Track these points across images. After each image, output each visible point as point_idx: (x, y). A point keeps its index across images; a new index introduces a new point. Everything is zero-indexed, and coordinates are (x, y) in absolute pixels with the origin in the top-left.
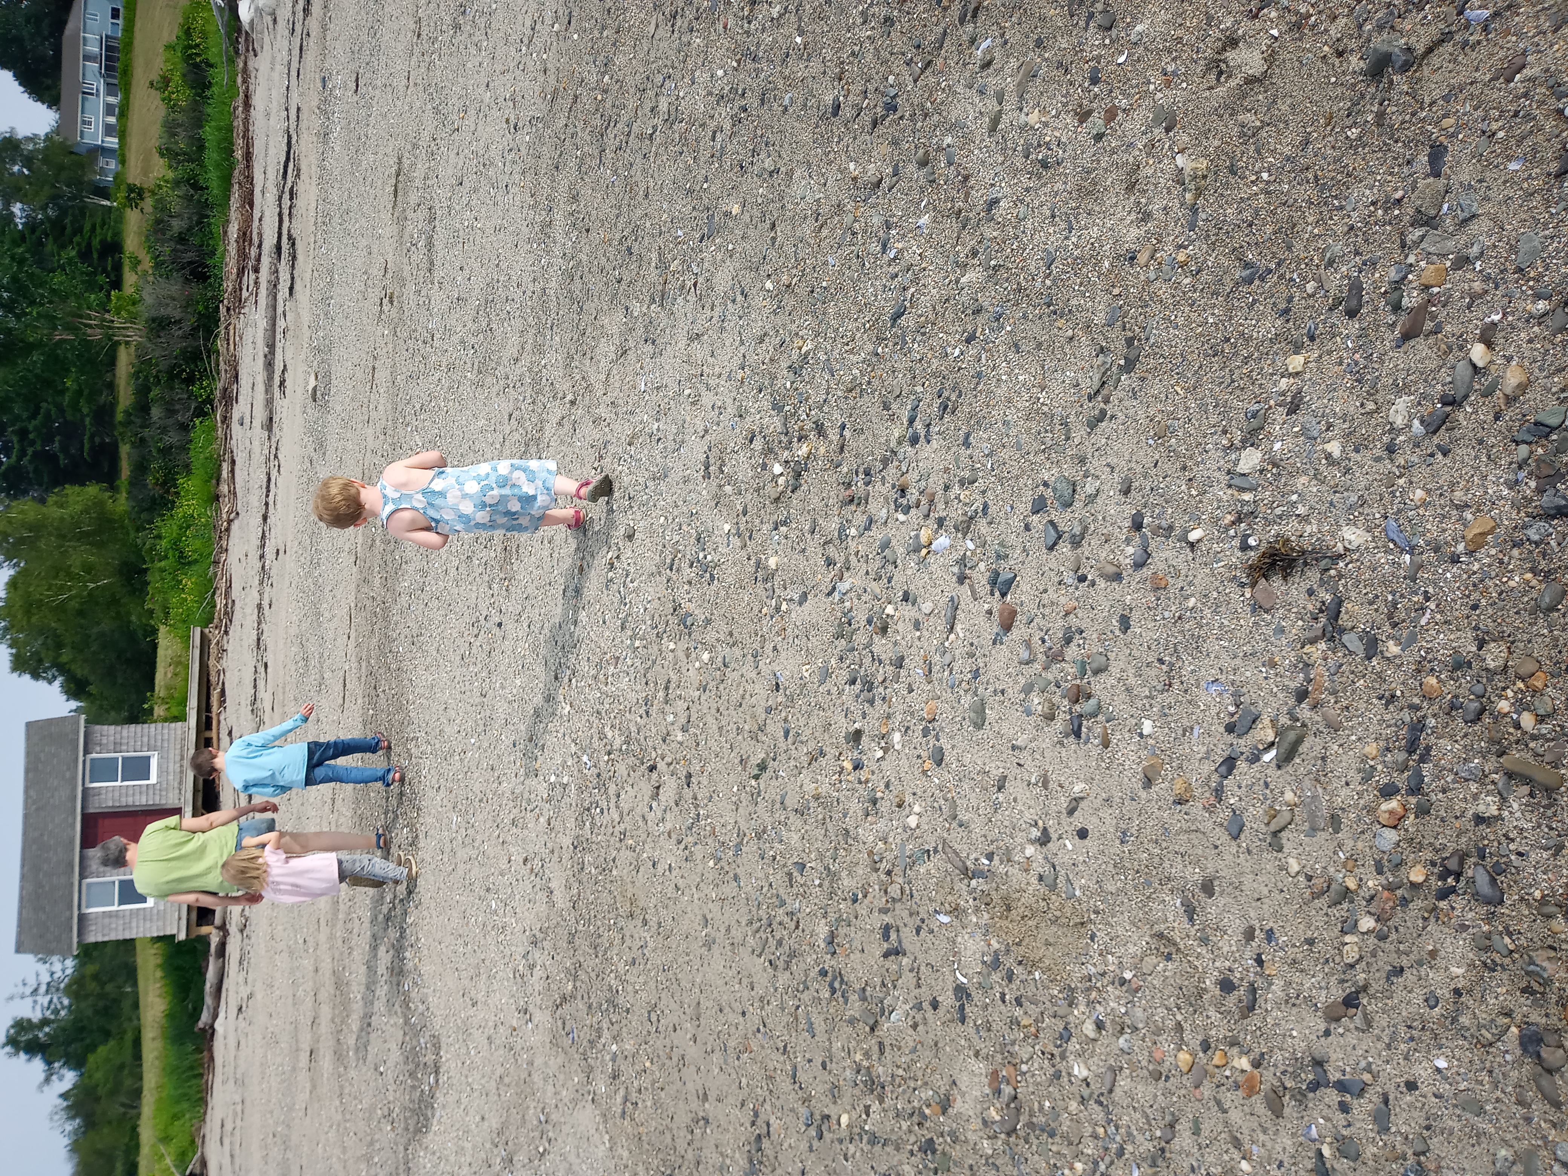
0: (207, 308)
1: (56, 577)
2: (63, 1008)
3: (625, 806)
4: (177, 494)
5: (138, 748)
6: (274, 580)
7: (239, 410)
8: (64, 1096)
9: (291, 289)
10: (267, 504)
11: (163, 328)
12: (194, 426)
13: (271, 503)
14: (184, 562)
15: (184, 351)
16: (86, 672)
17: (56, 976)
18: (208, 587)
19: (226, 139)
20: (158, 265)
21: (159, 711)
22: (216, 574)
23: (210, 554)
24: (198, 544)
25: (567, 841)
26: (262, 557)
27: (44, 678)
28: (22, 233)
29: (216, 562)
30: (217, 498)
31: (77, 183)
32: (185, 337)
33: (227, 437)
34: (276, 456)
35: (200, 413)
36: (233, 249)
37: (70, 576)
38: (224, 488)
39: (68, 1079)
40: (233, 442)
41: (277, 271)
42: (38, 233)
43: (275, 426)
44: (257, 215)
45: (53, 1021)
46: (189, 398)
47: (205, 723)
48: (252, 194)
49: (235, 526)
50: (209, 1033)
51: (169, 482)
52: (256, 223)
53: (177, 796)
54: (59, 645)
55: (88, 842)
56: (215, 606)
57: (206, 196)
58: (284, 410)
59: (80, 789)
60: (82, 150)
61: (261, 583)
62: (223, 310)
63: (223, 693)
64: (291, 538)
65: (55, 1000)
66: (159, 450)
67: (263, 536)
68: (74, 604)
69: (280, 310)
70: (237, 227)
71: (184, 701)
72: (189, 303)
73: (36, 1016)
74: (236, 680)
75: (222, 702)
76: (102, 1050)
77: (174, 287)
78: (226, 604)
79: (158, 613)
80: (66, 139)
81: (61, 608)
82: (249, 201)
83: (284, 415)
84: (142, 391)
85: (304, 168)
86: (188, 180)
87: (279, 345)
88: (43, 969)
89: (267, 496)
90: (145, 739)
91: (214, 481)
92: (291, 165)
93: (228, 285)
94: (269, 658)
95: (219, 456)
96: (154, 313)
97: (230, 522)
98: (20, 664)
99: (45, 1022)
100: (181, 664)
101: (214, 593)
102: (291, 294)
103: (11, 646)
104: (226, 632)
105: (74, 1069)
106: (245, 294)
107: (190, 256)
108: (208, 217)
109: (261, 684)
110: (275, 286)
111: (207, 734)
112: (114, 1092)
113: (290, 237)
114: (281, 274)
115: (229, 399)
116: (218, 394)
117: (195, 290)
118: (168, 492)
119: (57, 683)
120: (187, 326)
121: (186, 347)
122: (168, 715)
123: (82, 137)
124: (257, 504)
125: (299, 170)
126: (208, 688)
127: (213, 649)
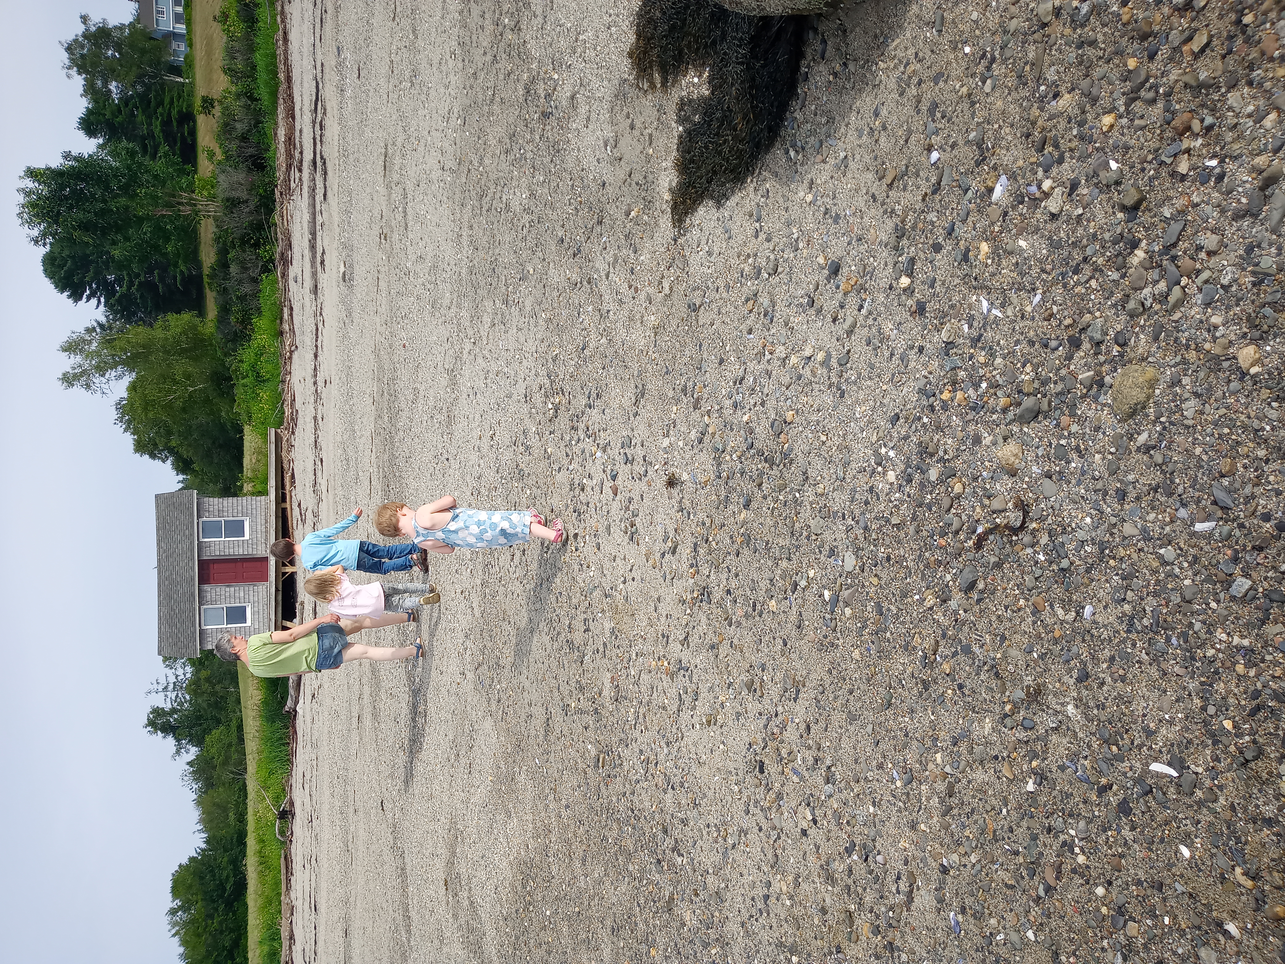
0: (265, 191)
1: (164, 383)
2: (186, 702)
3: (501, 564)
4: (253, 330)
5: (235, 514)
6: (324, 401)
7: (293, 271)
8: (190, 764)
9: (325, 195)
10: (316, 346)
11: (235, 206)
12: (261, 280)
13: (319, 346)
14: (260, 380)
15: (251, 224)
16: (190, 454)
17: (179, 678)
18: (278, 399)
19: (272, 63)
20: (228, 158)
21: (247, 487)
22: (283, 390)
23: (279, 375)
24: (270, 367)
25: (479, 582)
26: (315, 383)
27: (159, 458)
28: (118, 106)
29: (283, 381)
30: (281, 333)
31: (157, 63)
32: (251, 213)
33: (286, 290)
34: (321, 314)
35: (266, 270)
36: (282, 148)
37: (175, 382)
38: (286, 327)
39: (193, 752)
40: (291, 294)
41: (314, 180)
42: (130, 106)
43: (319, 291)
44: (298, 127)
45: (179, 711)
46: (257, 258)
47: (282, 498)
48: (293, 110)
49: (295, 356)
50: (293, 715)
51: (246, 321)
52: (297, 134)
53: (264, 549)
54: (169, 433)
55: (203, 579)
56: (284, 413)
57: (259, 106)
58: (325, 281)
59: (196, 542)
60: (158, 36)
61: (316, 402)
62: (277, 194)
63: (293, 476)
64: (333, 373)
65: (180, 695)
66: (238, 298)
67: (315, 369)
68: (179, 403)
69: (318, 208)
70: (283, 132)
71: (265, 481)
72: (252, 188)
73: (168, 706)
74: (302, 468)
75: (293, 482)
76: (216, 733)
77: (240, 176)
78: (292, 413)
79: (244, 417)
80: (145, 27)
81: (169, 406)
82: (291, 114)
83: (325, 285)
84: (223, 253)
85: (328, 108)
86: (246, 93)
87: (319, 234)
88: (170, 672)
89: (317, 341)
90: (240, 508)
91: (278, 321)
92: (320, 103)
93: (280, 175)
94: (324, 455)
95: (281, 302)
96: (227, 195)
97: (291, 352)
98: (141, 447)
99: (174, 711)
100: (262, 453)
101: (283, 404)
102: (325, 199)
103: (133, 434)
104: (293, 433)
105: (196, 746)
106: (293, 185)
107: (251, 151)
108: (262, 123)
109: (319, 473)
110: (314, 190)
111: (283, 505)
112: (225, 763)
113: (322, 157)
114: (317, 183)
115: (286, 262)
116: (277, 256)
117: (256, 177)
118: (246, 328)
119: (169, 462)
120: (252, 205)
121: (253, 220)
122: (255, 490)
123: (158, 25)
124: (310, 344)
125: (325, 110)
126: (282, 472)
127: (285, 445)
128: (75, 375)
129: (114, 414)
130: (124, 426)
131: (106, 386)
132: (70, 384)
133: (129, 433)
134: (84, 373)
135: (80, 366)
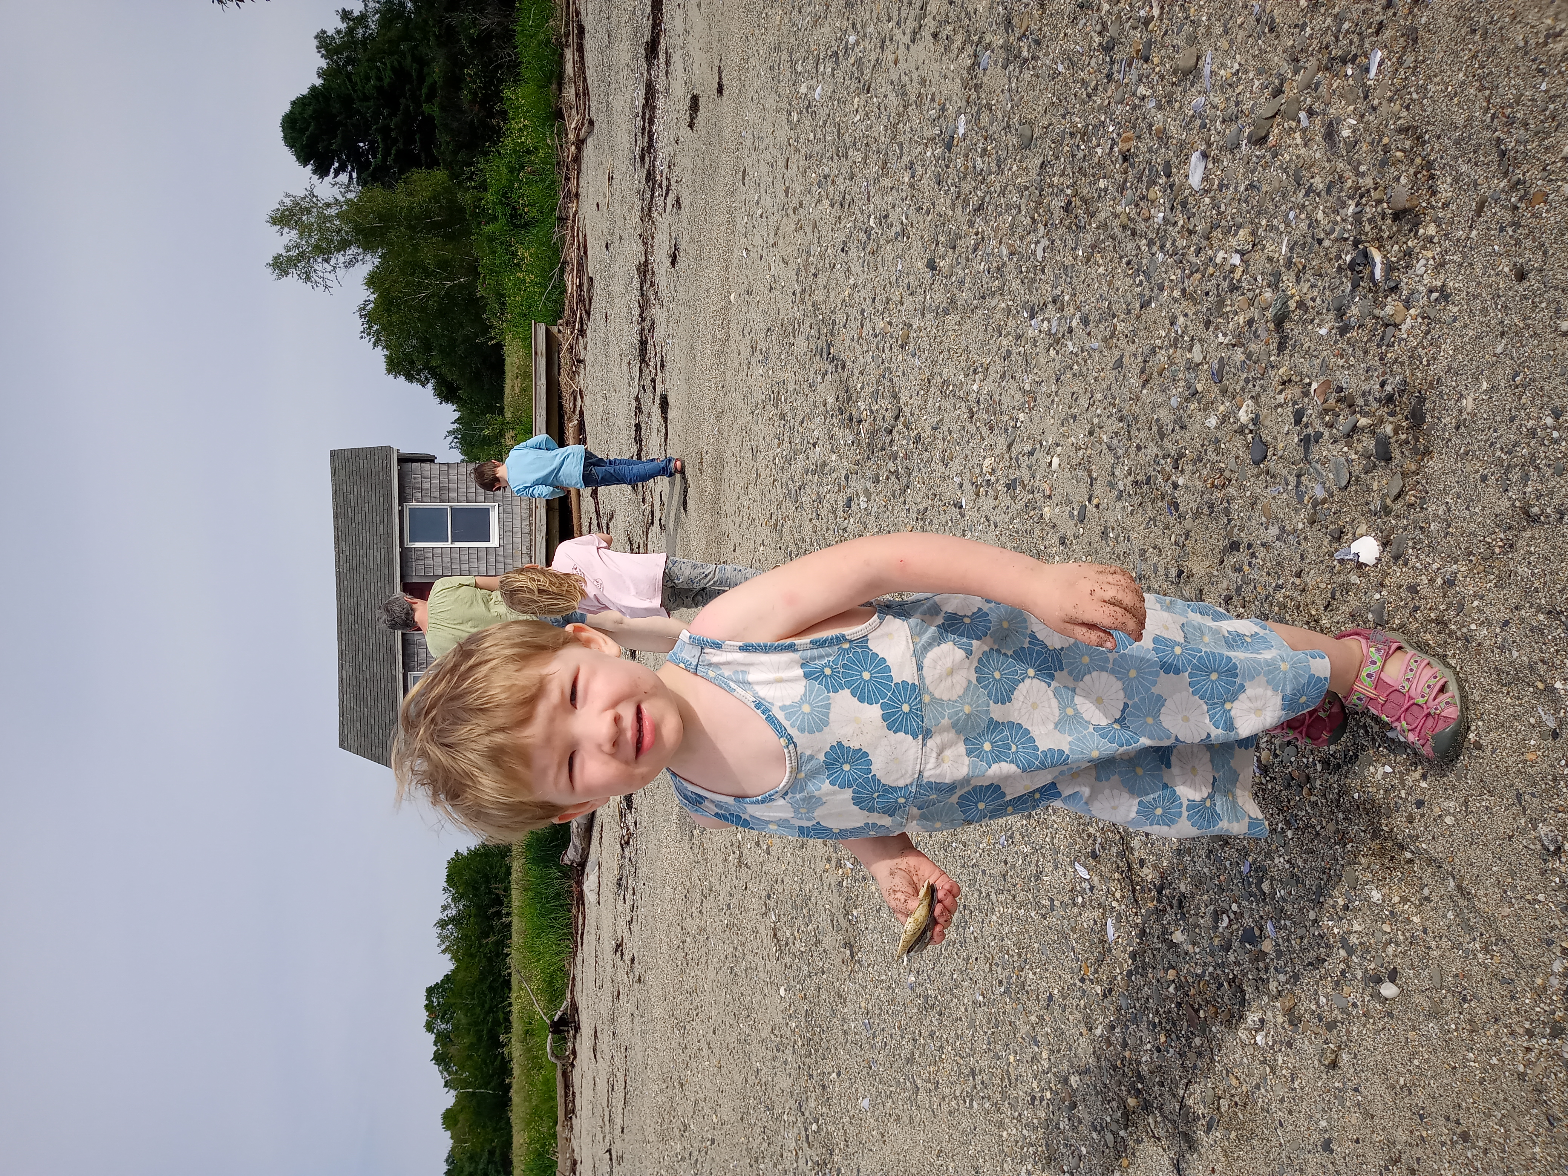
1: (413, 273)
4: (504, 114)
5: (472, 497)
14: (518, 223)
16: (455, 377)
18: (553, 260)
22: (563, 238)
23: (555, 206)
24: (537, 191)
27: (418, 381)
29: (562, 220)
30: (559, 115)
37: (427, 272)
38: (570, 92)
49: (589, 151)
51: (491, 97)
56: (564, 289)
59: (398, 548)
63: (581, 427)
68: (434, 304)
78: (580, 287)
79: (492, 303)
81: (421, 308)
91: (554, 86)
94: (672, 385)
97: (580, 143)
98: (395, 366)
101: (562, 271)
103: (385, 349)
104: (582, 332)
118: (491, 114)
119: (430, 386)
126: (561, 417)
127: (565, 357)
128: (290, 259)
129: (358, 324)
130: (373, 340)
131: (332, 276)
132: (284, 272)
133: (380, 348)
134: (302, 254)
135: (297, 246)
